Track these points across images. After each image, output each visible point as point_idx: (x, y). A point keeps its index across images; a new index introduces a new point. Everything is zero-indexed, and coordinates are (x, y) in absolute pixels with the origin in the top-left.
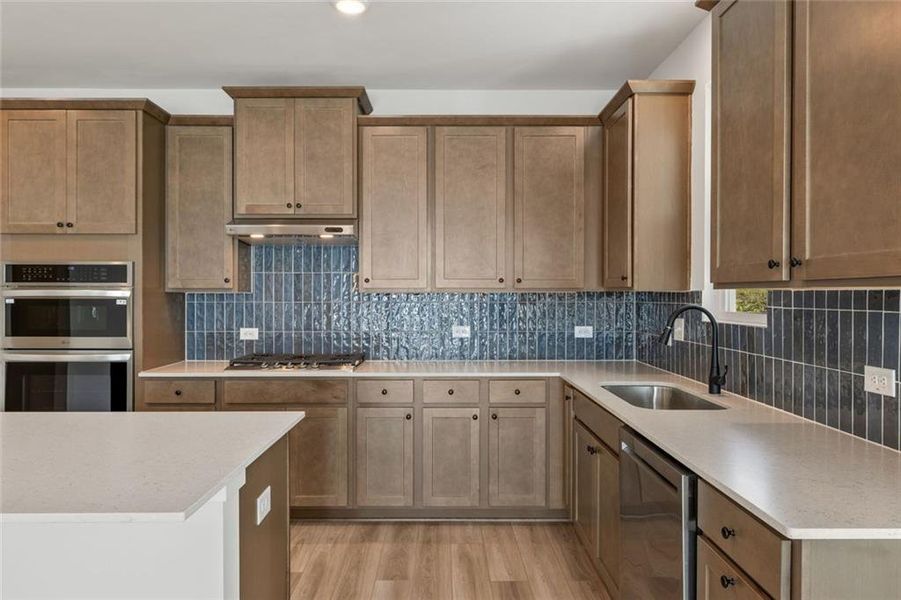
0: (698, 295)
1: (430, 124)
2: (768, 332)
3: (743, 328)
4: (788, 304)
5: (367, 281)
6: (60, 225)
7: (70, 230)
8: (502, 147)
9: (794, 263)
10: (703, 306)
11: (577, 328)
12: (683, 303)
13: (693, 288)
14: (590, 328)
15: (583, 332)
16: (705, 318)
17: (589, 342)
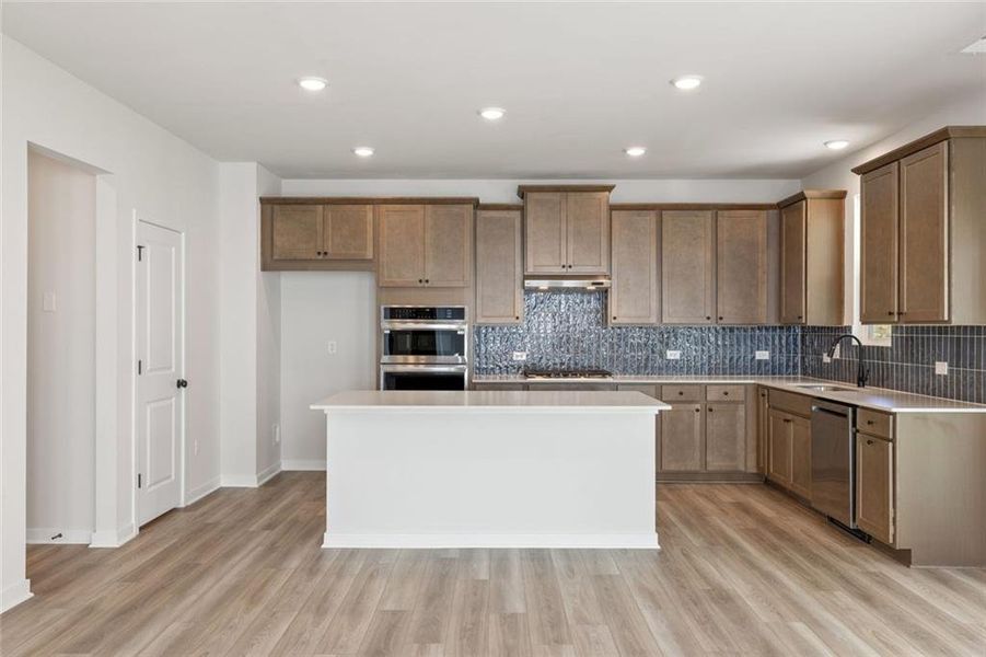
0: (850, 328)
1: (660, 209)
2: (891, 349)
3: (878, 347)
4: (902, 333)
5: (615, 318)
6: (420, 281)
7: (426, 285)
8: (709, 225)
9: (899, 314)
10: (853, 334)
11: (757, 353)
12: (840, 334)
13: (845, 324)
14: (767, 353)
15: (762, 355)
16: (855, 343)
17: (766, 363)
